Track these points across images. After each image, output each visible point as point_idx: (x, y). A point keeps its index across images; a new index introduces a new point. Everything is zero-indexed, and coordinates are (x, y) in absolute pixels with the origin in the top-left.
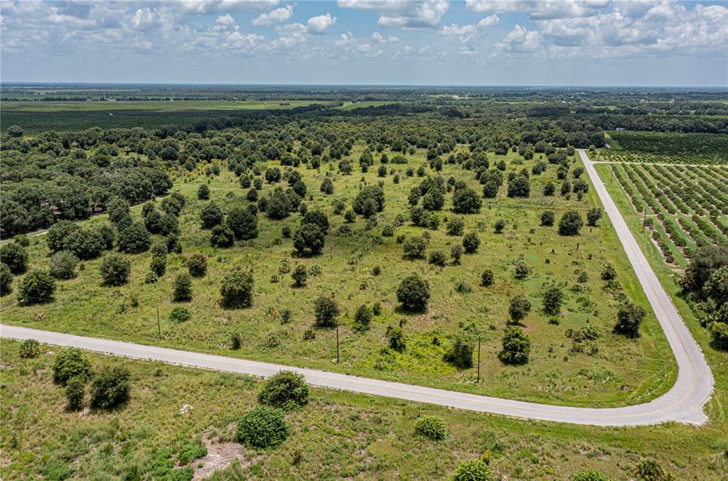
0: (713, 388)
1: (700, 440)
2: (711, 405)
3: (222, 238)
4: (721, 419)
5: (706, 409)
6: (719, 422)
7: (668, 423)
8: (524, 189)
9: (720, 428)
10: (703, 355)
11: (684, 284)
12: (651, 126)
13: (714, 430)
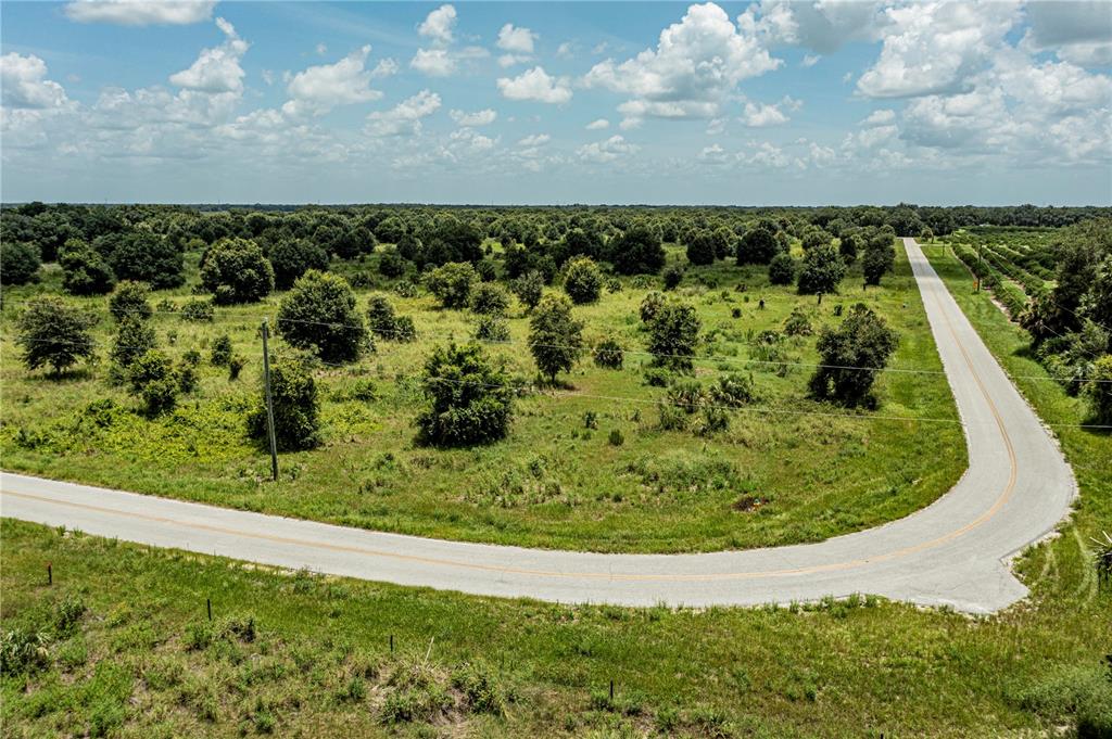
0: (1071, 511)
1: (964, 670)
2: (1050, 555)
3: (81, 275)
4: (1083, 596)
5: (1029, 565)
6: (1073, 606)
7: (852, 604)
8: (764, 250)
9: (1072, 629)
10: (1057, 442)
11: (1032, 322)
12: (1039, 218)
13: (1045, 632)
